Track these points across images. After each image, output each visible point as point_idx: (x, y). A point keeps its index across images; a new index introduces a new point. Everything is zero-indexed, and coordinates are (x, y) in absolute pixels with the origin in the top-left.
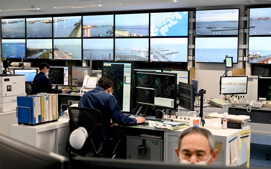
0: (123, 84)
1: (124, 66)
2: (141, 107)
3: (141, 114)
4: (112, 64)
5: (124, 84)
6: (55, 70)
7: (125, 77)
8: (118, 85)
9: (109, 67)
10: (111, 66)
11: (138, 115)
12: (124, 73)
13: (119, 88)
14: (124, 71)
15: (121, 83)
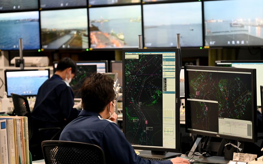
1: (163, 57)
2: (199, 139)
3: (199, 154)
4: (140, 55)
5: (164, 94)
6: (81, 70)
7: (165, 79)
8: (153, 97)
11: (194, 154)
12: (163, 73)
13: (154, 102)
14: (164, 67)
15: (158, 92)
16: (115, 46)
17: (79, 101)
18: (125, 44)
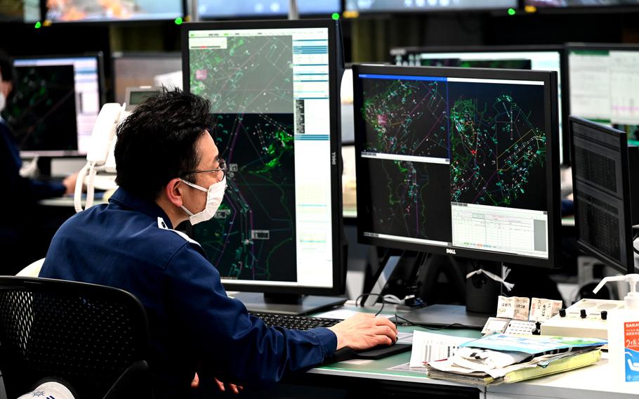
0: (291, 143)
1: (295, 44)
2: (393, 261)
3: (395, 299)
4: (229, 39)
5: (296, 143)
6: (32, 78)
7: (301, 102)
8: (269, 150)
9: (218, 52)
10: (224, 46)
11: (380, 300)
12: (295, 84)
13: (272, 164)
14: (296, 70)
15: (283, 138)
16: (110, 15)
17: (30, 160)
18: (136, 9)
